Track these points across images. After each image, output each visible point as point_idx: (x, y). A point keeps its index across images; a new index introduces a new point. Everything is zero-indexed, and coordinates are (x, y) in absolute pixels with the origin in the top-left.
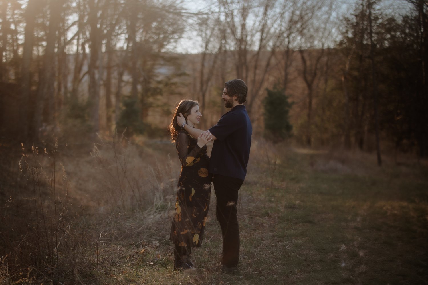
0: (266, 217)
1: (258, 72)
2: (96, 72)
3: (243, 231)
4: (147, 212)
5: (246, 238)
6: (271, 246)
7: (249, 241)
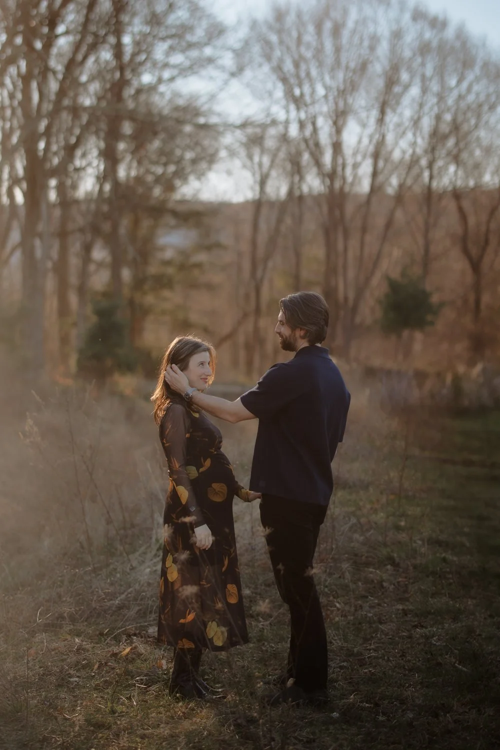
0: (389, 567)
1: (368, 238)
2: (38, 243)
3: (339, 600)
4: (137, 554)
5: (346, 616)
6: (400, 637)
7: (353, 624)
